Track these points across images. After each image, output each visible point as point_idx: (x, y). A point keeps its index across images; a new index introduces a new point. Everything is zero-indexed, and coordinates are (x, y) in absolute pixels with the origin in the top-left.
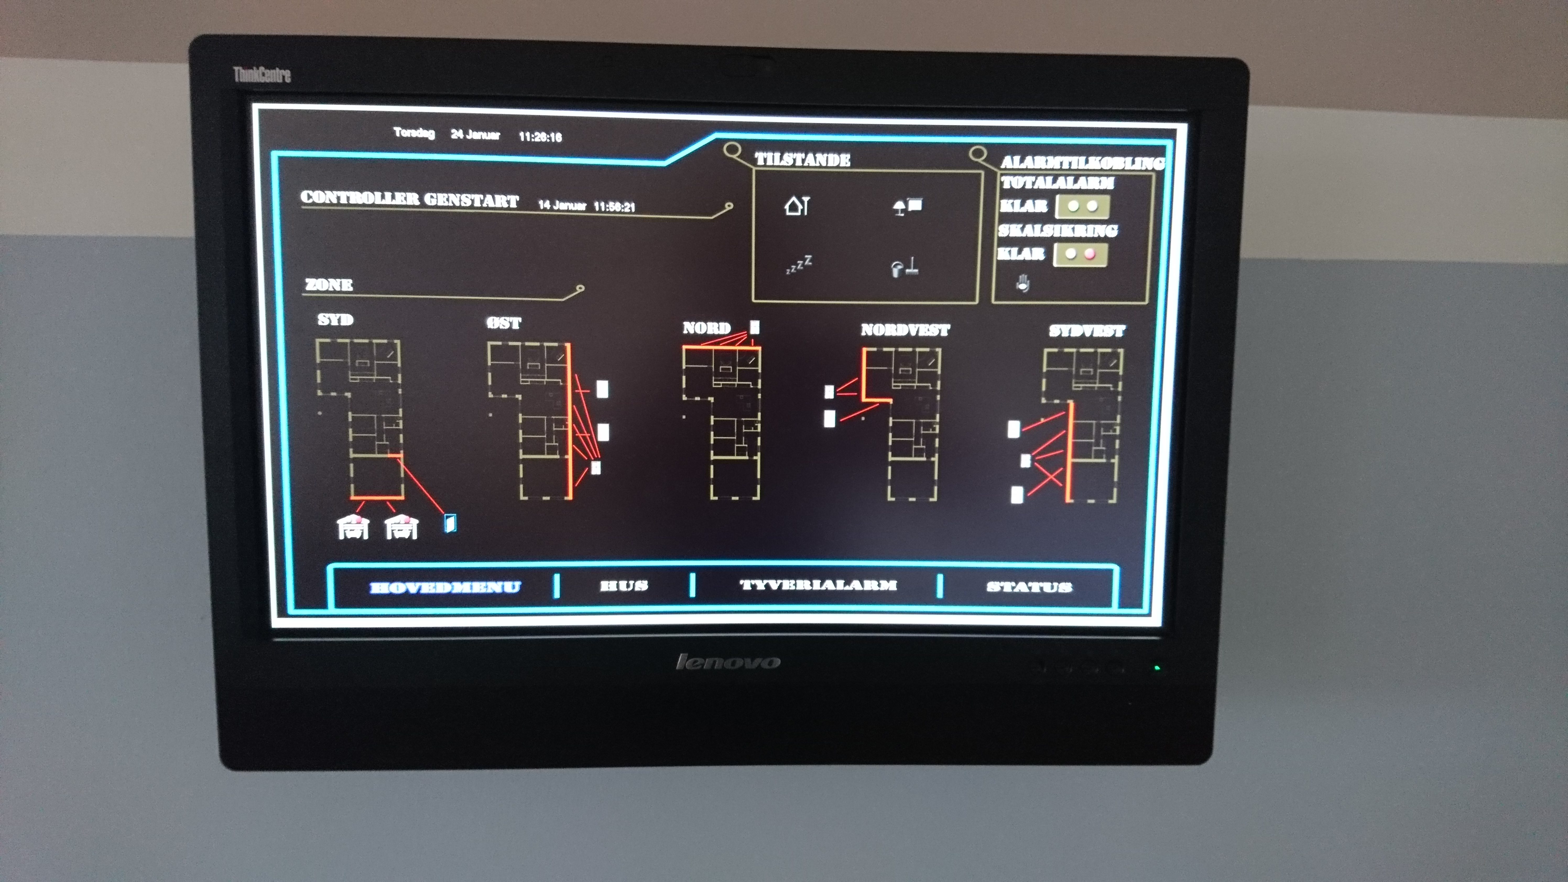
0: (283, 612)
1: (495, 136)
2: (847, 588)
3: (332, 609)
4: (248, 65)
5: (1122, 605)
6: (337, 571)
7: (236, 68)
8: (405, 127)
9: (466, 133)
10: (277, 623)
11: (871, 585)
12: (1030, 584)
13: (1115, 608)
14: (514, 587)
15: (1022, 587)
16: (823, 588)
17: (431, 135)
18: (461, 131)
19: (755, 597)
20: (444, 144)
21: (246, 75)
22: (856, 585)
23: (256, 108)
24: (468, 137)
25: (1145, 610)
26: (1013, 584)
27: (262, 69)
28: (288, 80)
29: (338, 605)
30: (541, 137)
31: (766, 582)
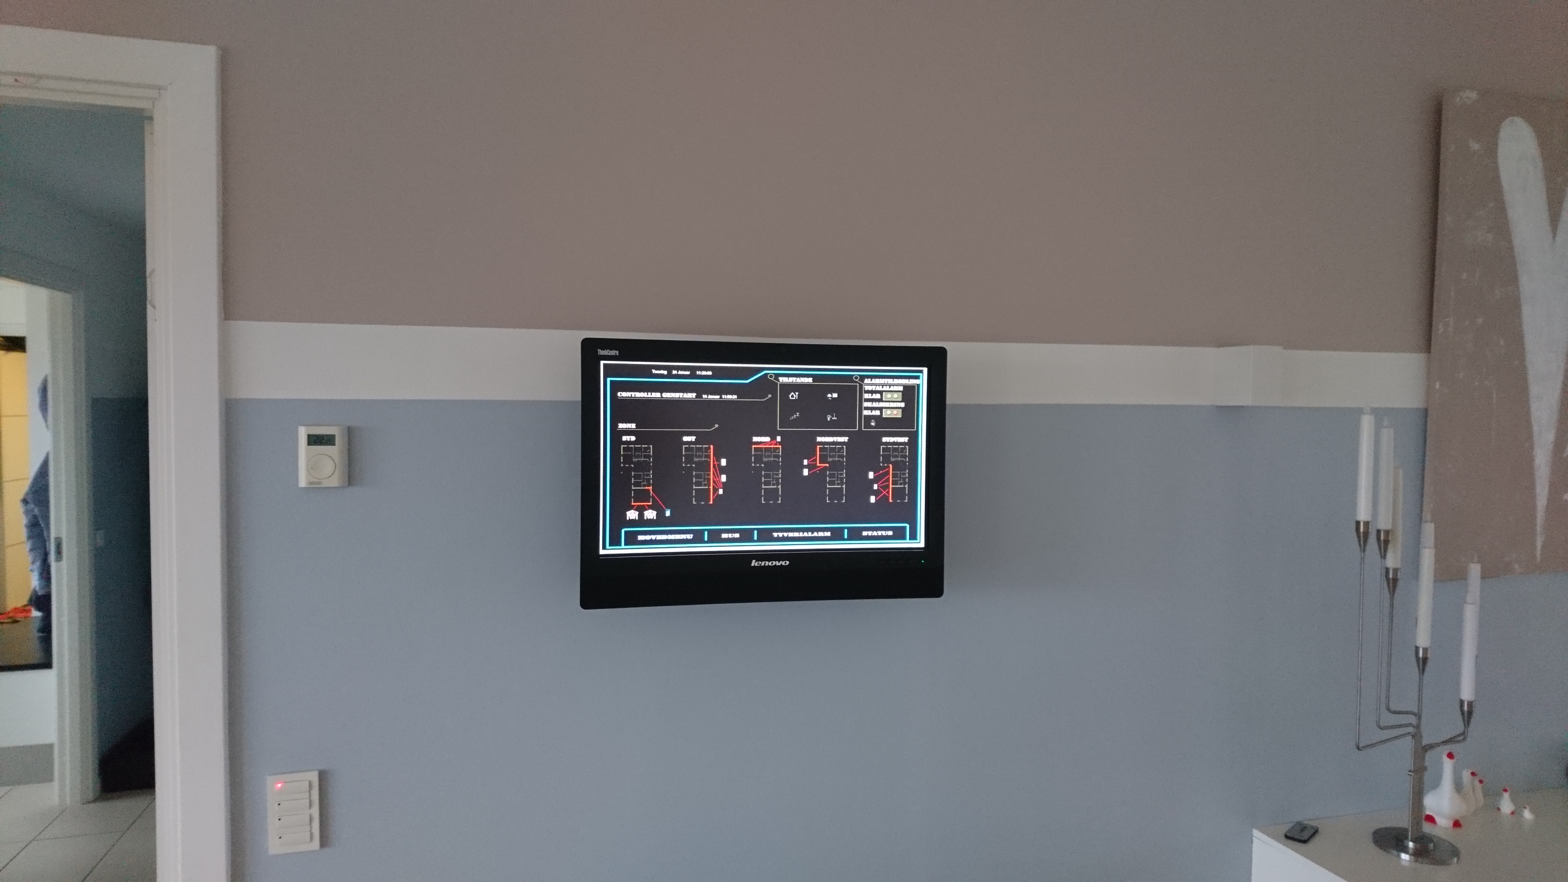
0: (604, 548)
1: (688, 373)
2: (813, 535)
3: (623, 546)
4: (603, 349)
5: (910, 539)
6: (626, 532)
7: (599, 350)
8: (656, 370)
9: (678, 372)
10: (602, 552)
11: (821, 534)
12: (878, 532)
13: (908, 540)
14: (690, 536)
15: (875, 533)
16: (804, 536)
17: (665, 372)
18: (676, 371)
19: (778, 539)
20: (670, 376)
21: (601, 352)
22: (815, 534)
23: (602, 363)
24: (679, 373)
25: (918, 541)
26: (872, 532)
27: (608, 350)
28: (617, 354)
29: (625, 544)
30: (704, 373)
31: (782, 533)
